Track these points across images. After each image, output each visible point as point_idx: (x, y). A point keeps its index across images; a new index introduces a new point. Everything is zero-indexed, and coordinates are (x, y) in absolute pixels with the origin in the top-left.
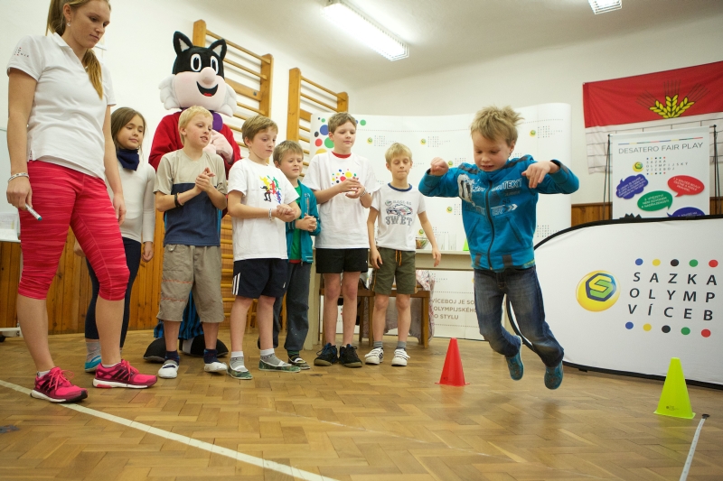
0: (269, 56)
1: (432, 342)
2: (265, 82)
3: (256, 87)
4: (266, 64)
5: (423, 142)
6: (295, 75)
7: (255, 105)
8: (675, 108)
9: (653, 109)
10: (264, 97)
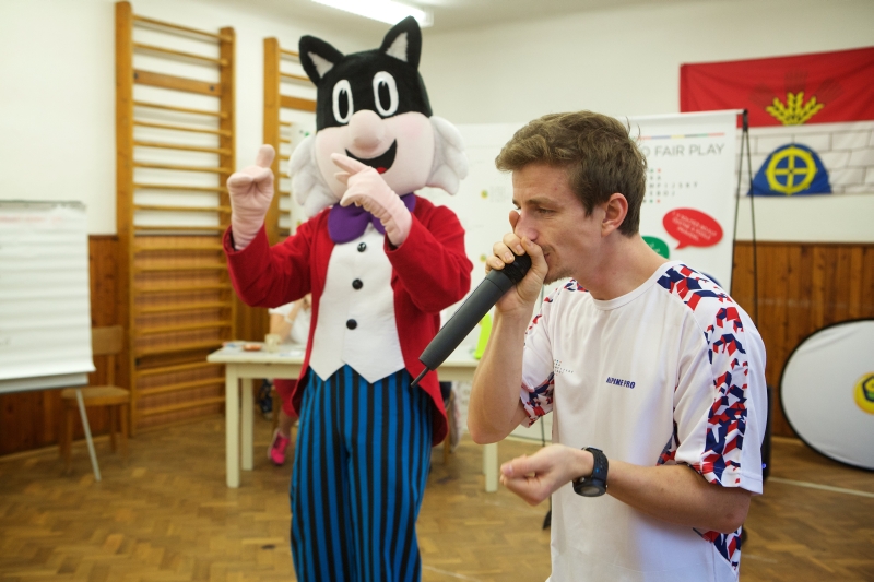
0: (229, 31)
2: (226, 68)
4: (226, 41)
8: (799, 112)
9: (770, 109)
10: (224, 91)
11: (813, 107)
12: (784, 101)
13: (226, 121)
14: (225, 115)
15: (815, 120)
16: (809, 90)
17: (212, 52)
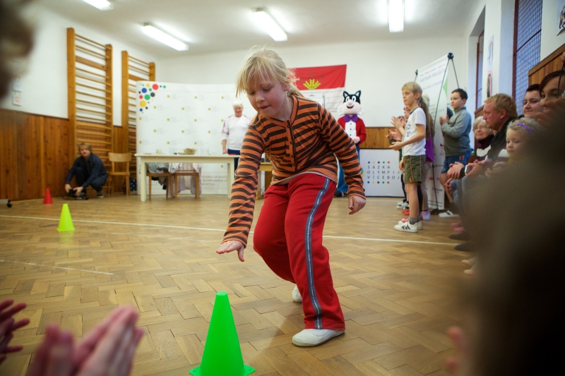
0: (110, 46)
1: (201, 196)
2: (108, 60)
3: (102, 62)
4: (108, 49)
5: (196, 98)
6: (125, 54)
7: (103, 73)
8: (313, 85)
9: (304, 84)
10: (108, 69)
11: (318, 84)
12: (309, 82)
13: (109, 80)
14: (108, 78)
15: (319, 88)
16: (316, 78)
17: (103, 53)
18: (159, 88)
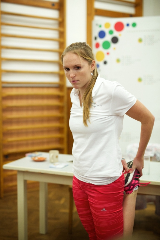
18: (126, 28)
